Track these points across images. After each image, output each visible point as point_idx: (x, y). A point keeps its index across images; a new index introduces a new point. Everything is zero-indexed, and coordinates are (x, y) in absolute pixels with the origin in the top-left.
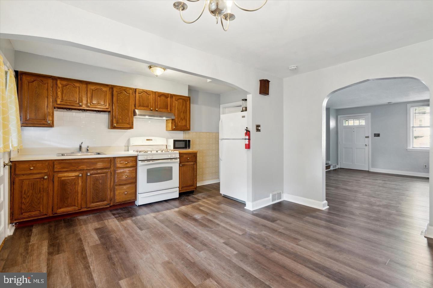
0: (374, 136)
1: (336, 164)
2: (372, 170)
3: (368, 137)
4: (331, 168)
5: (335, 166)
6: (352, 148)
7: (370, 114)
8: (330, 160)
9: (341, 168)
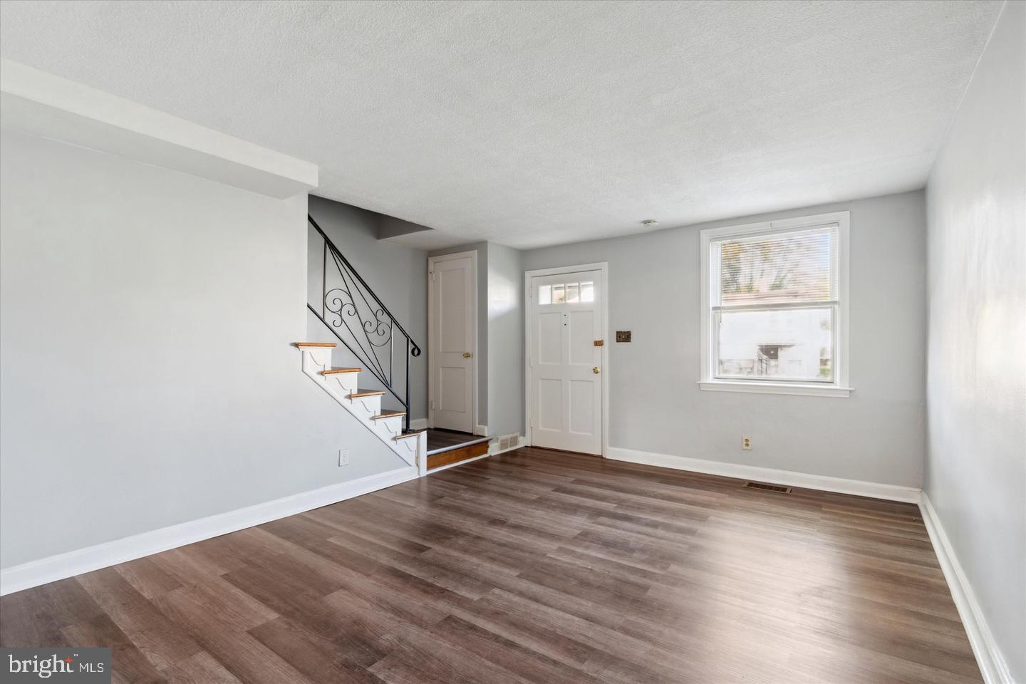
0: (617, 341)
1: (518, 434)
2: (613, 454)
3: (599, 343)
4: (489, 450)
5: (514, 441)
6: (560, 380)
7: (605, 266)
8: (486, 424)
9: (534, 445)
